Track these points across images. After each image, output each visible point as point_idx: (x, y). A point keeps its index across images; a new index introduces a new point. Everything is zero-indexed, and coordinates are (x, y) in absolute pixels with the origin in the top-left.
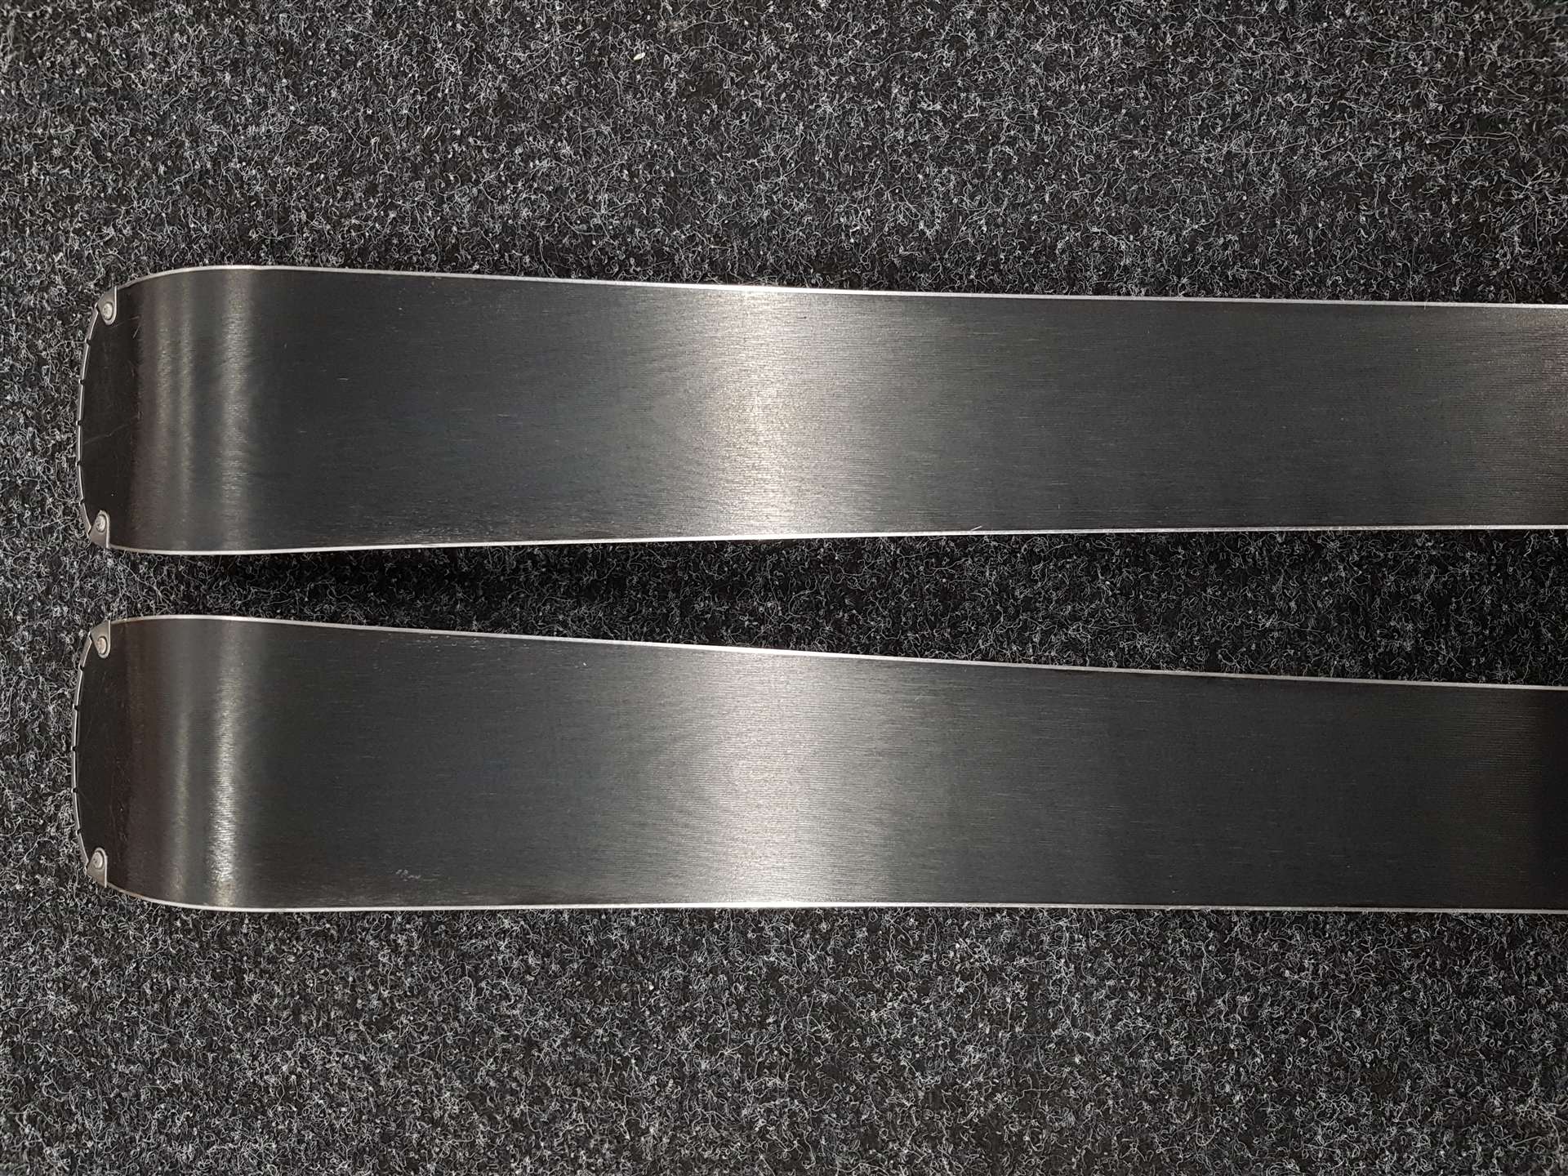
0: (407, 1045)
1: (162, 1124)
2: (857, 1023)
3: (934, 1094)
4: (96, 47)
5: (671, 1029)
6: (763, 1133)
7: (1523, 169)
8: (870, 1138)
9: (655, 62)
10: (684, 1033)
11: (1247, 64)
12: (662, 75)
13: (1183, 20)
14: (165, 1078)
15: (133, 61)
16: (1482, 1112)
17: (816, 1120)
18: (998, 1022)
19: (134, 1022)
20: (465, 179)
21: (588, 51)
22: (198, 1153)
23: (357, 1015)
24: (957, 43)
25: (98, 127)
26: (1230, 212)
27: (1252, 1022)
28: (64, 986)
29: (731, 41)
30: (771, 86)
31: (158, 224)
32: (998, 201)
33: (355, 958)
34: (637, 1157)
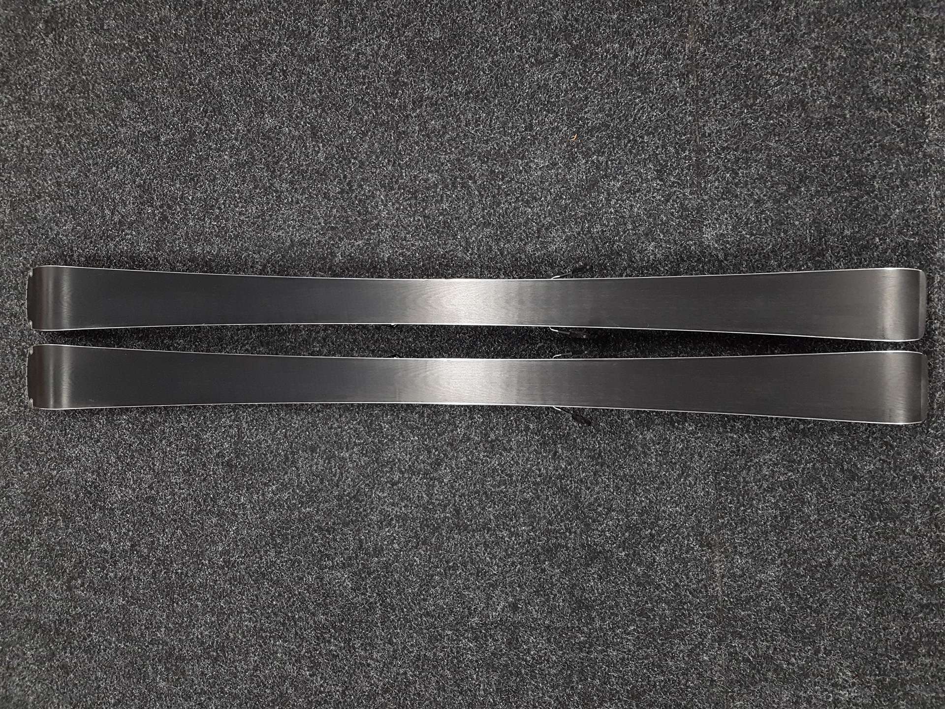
0: (103, 446)
1: (49, 466)
2: (200, 439)
3: (218, 455)
4: (28, 207)
5: (161, 441)
6: (181, 464)
7: (341, 239)
8: (204, 465)
9: (153, 212)
10: (164, 442)
11: (283, 214)
12: (155, 215)
13: (269, 203)
14: (50, 455)
15: (37, 211)
16: (334, 456)
17: (193, 461)
18: (231, 437)
19: (42, 442)
20: (112, 240)
21: (138, 209)
22: (57, 473)
23: (92, 439)
24: (219, 208)
25: (29, 227)
26: (279, 248)
27: (285, 436)
28: (27, 434)
29: (170, 207)
30: (179, 218)
31: (43, 251)
32: (229, 246)
33: (91, 426)
34: (154, 471)
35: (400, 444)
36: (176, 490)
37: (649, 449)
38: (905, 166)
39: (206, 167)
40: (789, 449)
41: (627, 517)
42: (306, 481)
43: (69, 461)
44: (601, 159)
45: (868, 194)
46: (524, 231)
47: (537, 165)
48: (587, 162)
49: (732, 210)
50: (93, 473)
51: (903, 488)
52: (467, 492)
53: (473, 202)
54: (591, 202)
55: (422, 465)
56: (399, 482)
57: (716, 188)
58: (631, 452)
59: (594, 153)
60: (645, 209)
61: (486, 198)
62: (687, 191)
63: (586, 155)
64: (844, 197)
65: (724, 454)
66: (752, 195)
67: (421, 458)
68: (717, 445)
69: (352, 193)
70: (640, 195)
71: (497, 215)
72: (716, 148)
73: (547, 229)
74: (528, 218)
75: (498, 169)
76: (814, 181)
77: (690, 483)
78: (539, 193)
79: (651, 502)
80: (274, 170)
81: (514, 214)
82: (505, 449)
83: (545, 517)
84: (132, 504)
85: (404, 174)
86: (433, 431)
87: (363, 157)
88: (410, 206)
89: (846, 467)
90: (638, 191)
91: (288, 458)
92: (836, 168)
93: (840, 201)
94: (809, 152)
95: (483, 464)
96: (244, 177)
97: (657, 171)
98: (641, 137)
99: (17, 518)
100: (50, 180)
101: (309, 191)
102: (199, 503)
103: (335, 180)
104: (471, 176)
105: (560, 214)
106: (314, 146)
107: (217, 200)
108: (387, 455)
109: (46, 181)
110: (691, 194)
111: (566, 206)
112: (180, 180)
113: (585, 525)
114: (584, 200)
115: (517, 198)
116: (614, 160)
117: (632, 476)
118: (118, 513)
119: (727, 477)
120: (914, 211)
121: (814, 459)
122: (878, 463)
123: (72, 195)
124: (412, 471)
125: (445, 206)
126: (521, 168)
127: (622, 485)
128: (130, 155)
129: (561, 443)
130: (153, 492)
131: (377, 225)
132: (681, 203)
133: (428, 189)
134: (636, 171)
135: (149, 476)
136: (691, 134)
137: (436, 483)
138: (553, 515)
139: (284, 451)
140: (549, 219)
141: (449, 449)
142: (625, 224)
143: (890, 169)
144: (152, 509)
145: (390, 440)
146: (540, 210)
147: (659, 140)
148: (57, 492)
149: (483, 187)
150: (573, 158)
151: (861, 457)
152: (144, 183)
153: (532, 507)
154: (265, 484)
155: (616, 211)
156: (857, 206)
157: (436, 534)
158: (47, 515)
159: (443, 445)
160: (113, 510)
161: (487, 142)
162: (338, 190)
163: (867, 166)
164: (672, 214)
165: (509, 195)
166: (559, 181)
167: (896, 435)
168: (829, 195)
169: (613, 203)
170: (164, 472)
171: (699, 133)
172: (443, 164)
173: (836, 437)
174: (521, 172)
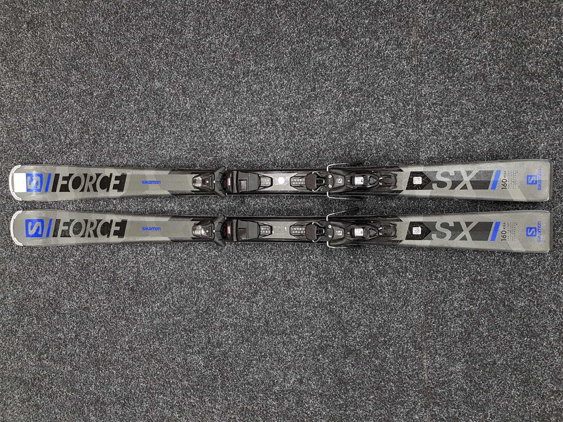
35: (233, 280)
36: (101, 304)
37: (384, 288)
38: (548, 116)
39: (120, 111)
40: (471, 291)
41: (370, 329)
42: (177, 301)
43: (40, 285)
44: (357, 109)
45: (524, 133)
46: (309, 153)
47: (318, 112)
48: (348, 111)
49: (438, 142)
50: (53, 292)
51: (542, 318)
52: (273, 311)
53: (279, 135)
54: (350, 136)
55: (246, 294)
56: (232, 303)
57: (428, 128)
58: (373, 290)
59: (353, 106)
60: (384, 141)
61: (287, 133)
62: (410, 130)
63: (348, 107)
64: (509, 135)
65: (431, 293)
66: (450, 133)
67: (246, 289)
68: (426, 288)
69: (207, 128)
70: (381, 132)
71: (293, 143)
72: (429, 104)
73: (323, 152)
74: (312, 145)
75: (294, 115)
76: (490, 125)
77: (409, 310)
78: (319, 130)
79: (385, 321)
80: (160, 114)
81: (303, 143)
82: (296, 286)
83: (320, 328)
84: (76, 311)
85: (237, 117)
86: (253, 274)
87: (213, 106)
88: (241, 136)
89: (506, 304)
90: (380, 129)
91: (166, 287)
92: (504, 117)
93: (507, 138)
94: (487, 107)
95: (283, 294)
96: (142, 118)
97: (392, 117)
98: (382, 96)
99: (10, 317)
100: (30, 118)
101: (180, 127)
102: (114, 312)
103: (196, 120)
104: (278, 119)
105: (332, 143)
106: (184, 99)
107: (126, 131)
108: (226, 287)
109: (27, 118)
110: (413, 131)
111: (335, 138)
112: (105, 119)
113: (344, 334)
114: (346, 135)
115: (305, 133)
116: (365, 110)
117: (373, 305)
118: (68, 316)
119: (432, 307)
120: (553, 145)
121: (487, 298)
122: (527, 302)
123: (42, 127)
124: (240, 297)
125: (262, 137)
126: (308, 115)
127: (367, 310)
128: (75, 104)
129: (330, 283)
130: (88, 304)
131: (221, 148)
132: (406, 137)
133: (251, 126)
134: (378, 117)
135: (86, 295)
136: (413, 94)
137: (254, 305)
138: (325, 327)
139: (164, 282)
140: (324, 146)
141: (262, 284)
142: (371, 150)
143: (538, 118)
144: (87, 315)
145: (227, 278)
146: (319, 140)
147: (393, 98)
148: (33, 302)
149: (284, 126)
150: (340, 109)
151: (516, 297)
152: (84, 120)
153: (312, 321)
154: (153, 302)
155: (366, 142)
156: (517, 141)
157: (254, 336)
158: (27, 316)
159: (259, 282)
160: (65, 314)
161: (287, 98)
162: (198, 126)
163: (524, 116)
164: (400, 144)
165: (300, 131)
166: (331, 123)
167: (539, 285)
168: (499, 134)
169: (364, 136)
170: (95, 293)
171: (418, 94)
172: (260, 111)
173: (501, 285)
174: (308, 117)
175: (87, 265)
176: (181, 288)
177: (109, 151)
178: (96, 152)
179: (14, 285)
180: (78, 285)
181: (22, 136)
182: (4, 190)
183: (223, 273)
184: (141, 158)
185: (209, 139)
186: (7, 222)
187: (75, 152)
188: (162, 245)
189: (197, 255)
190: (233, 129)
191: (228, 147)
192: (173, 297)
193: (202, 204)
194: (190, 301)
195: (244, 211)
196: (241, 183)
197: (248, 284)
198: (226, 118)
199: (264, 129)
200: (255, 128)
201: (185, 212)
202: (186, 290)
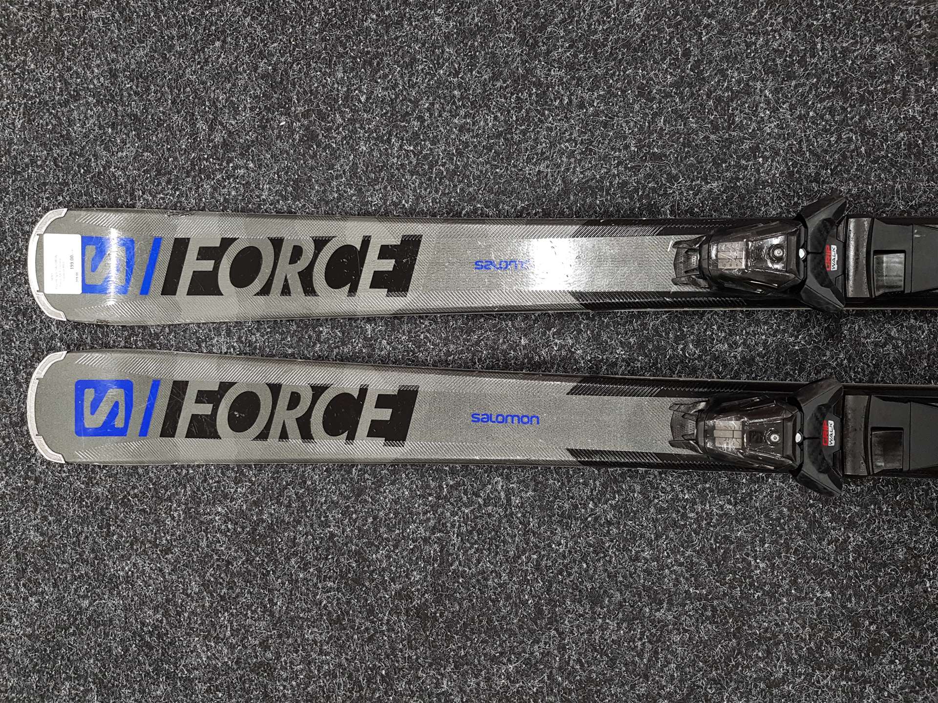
175: (270, 527)
176: (593, 620)
177: (355, 166)
178: (312, 169)
179: (29, 580)
180: (238, 590)
181: (71, 123)
182: (9, 288)
183: (751, 577)
184: (462, 190)
185: (711, 122)
186: (14, 387)
187: (242, 172)
188: (529, 474)
189: (652, 510)
190: (804, 85)
191: (780, 145)
192: (562, 648)
193: (677, 339)
194: (626, 665)
195: (840, 365)
196: (880, 262)
197: (850, 618)
198: (775, 51)
199: (921, 83)
200: (886, 82)
201: (614, 364)
202: (613, 625)
